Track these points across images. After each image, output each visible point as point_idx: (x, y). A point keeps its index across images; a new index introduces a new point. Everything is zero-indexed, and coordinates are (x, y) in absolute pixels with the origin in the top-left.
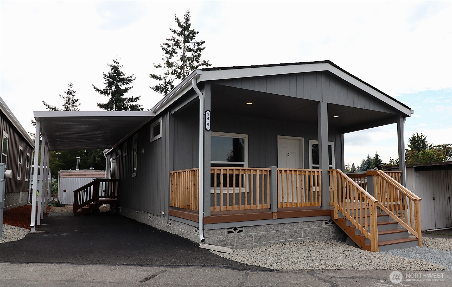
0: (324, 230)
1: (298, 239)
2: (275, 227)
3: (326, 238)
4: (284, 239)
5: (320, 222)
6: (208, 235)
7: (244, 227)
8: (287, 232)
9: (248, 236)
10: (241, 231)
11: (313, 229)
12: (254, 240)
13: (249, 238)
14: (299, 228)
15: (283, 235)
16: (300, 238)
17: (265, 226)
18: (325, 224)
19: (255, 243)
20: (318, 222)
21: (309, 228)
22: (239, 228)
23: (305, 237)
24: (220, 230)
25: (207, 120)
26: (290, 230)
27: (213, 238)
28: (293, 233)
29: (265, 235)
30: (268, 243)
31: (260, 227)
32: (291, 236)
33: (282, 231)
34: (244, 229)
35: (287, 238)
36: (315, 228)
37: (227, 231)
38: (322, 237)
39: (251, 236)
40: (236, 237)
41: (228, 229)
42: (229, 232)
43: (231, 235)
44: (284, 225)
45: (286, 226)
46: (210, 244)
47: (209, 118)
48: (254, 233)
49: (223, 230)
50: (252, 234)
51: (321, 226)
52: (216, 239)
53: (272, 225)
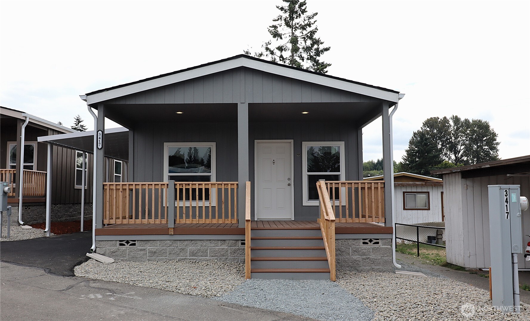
0: (241, 251)
1: (202, 258)
2: (173, 243)
3: (242, 261)
4: (184, 257)
5: (233, 241)
6: (100, 245)
7: (136, 241)
8: (188, 249)
9: (141, 250)
10: (134, 244)
11: (223, 249)
12: (148, 254)
13: (142, 252)
14: (203, 247)
15: (184, 252)
16: (205, 257)
17: (160, 241)
18: (241, 245)
19: (148, 257)
20: (231, 241)
21: (218, 247)
22: (131, 242)
23: (211, 257)
24: (112, 241)
25: (99, 139)
26: (191, 248)
27: (104, 249)
28: (195, 251)
29: (161, 251)
30: (164, 259)
31: (155, 242)
32: (193, 254)
33: (182, 248)
34: (136, 242)
35: (188, 256)
36: (227, 247)
37: (119, 243)
38: (237, 259)
39: (144, 250)
40: (128, 250)
41: (120, 241)
42: (121, 245)
43: (123, 248)
44: (184, 242)
45: (186, 243)
46: (100, 254)
47: (101, 138)
48: (149, 247)
49: (114, 242)
50: (145, 248)
51: (235, 246)
52: (107, 250)
53: (169, 241)
